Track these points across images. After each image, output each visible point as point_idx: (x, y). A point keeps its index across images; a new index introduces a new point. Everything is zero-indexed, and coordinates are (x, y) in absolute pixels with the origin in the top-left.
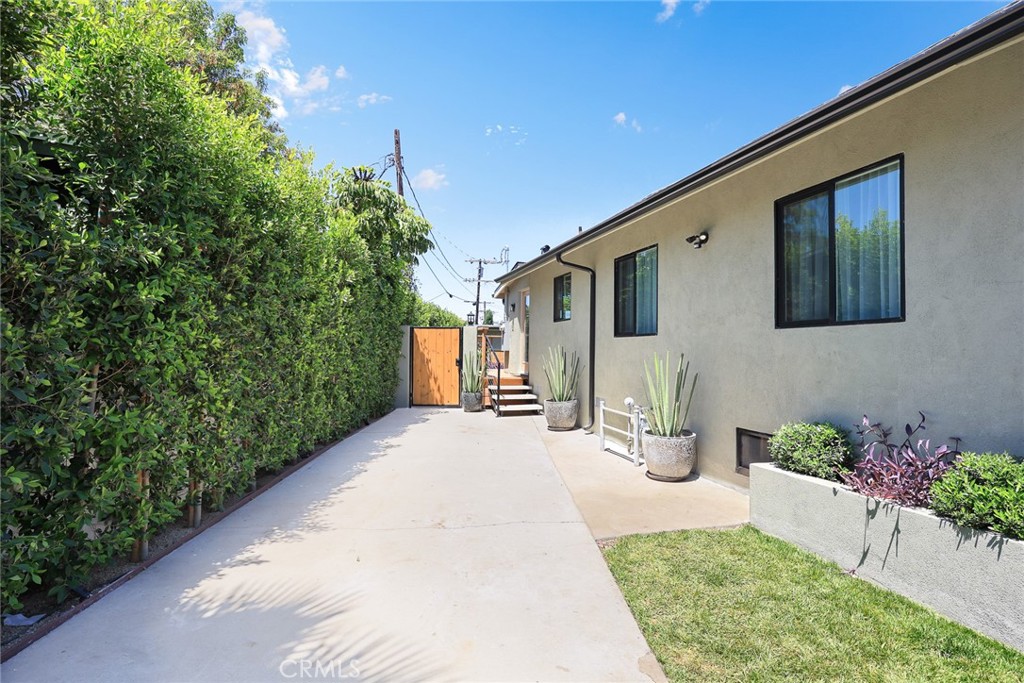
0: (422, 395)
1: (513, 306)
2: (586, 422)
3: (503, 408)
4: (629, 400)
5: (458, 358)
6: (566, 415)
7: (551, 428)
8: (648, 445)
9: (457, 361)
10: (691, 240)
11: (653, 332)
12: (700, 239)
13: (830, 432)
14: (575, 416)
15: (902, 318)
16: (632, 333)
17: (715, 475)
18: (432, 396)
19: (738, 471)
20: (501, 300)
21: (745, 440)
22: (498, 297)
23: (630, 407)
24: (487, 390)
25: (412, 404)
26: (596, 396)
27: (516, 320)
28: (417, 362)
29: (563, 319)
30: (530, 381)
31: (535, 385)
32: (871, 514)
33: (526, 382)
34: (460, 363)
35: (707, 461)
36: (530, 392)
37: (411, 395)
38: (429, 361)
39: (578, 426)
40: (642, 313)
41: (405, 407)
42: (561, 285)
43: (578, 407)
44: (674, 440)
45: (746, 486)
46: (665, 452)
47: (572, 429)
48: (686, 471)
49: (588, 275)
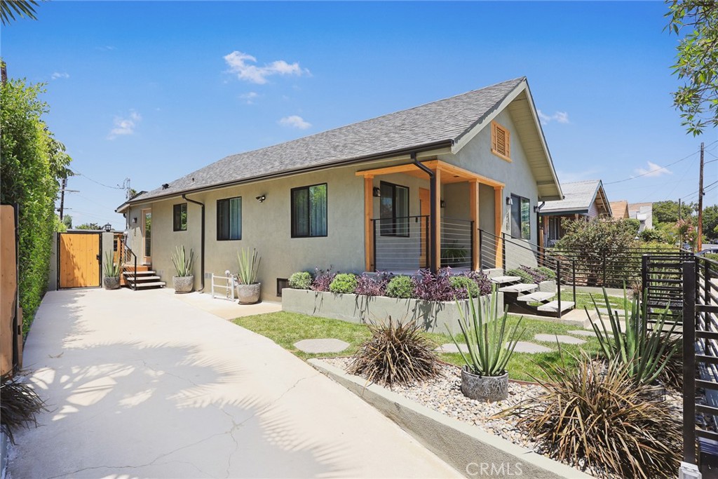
0: (68, 281)
1: (136, 219)
2: (199, 286)
3: (138, 285)
4: (227, 272)
5: (98, 254)
6: (187, 284)
7: (177, 292)
8: (240, 289)
9: (97, 256)
10: (258, 198)
11: (239, 238)
12: (262, 198)
13: (307, 274)
14: (192, 285)
15: (327, 236)
16: (228, 239)
17: (269, 300)
18: (77, 281)
19: (278, 296)
20: (122, 214)
21: (280, 283)
22: (120, 212)
23: (228, 275)
24: (122, 275)
25: (59, 288)
26: (205, 272)
27: (138, 229)
28: (63, 257)
29: (180, 230)
30: (153, 268)
31: (158, 270)
32: (316, 296)
33: (150, 269)
34: (100, 257)
35: (265, 295)
36: (154, 275)
37: (58, 281)
38: (73, 257)
39: (193, 290)
40: (233, 229)
41: (54, 290)
42: (179, 210)
43: (194, 279)
44: (251, 285)
45: (281, 301)
46: (247, 291)
47: (190, 292)
48: (257, 300)
49: (200, 207)
